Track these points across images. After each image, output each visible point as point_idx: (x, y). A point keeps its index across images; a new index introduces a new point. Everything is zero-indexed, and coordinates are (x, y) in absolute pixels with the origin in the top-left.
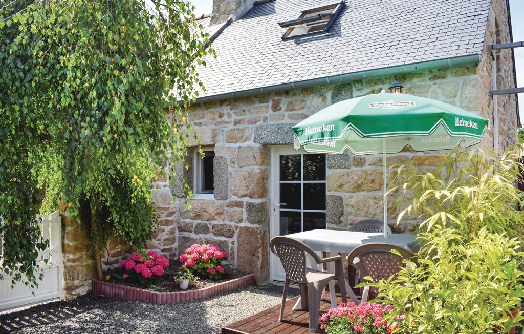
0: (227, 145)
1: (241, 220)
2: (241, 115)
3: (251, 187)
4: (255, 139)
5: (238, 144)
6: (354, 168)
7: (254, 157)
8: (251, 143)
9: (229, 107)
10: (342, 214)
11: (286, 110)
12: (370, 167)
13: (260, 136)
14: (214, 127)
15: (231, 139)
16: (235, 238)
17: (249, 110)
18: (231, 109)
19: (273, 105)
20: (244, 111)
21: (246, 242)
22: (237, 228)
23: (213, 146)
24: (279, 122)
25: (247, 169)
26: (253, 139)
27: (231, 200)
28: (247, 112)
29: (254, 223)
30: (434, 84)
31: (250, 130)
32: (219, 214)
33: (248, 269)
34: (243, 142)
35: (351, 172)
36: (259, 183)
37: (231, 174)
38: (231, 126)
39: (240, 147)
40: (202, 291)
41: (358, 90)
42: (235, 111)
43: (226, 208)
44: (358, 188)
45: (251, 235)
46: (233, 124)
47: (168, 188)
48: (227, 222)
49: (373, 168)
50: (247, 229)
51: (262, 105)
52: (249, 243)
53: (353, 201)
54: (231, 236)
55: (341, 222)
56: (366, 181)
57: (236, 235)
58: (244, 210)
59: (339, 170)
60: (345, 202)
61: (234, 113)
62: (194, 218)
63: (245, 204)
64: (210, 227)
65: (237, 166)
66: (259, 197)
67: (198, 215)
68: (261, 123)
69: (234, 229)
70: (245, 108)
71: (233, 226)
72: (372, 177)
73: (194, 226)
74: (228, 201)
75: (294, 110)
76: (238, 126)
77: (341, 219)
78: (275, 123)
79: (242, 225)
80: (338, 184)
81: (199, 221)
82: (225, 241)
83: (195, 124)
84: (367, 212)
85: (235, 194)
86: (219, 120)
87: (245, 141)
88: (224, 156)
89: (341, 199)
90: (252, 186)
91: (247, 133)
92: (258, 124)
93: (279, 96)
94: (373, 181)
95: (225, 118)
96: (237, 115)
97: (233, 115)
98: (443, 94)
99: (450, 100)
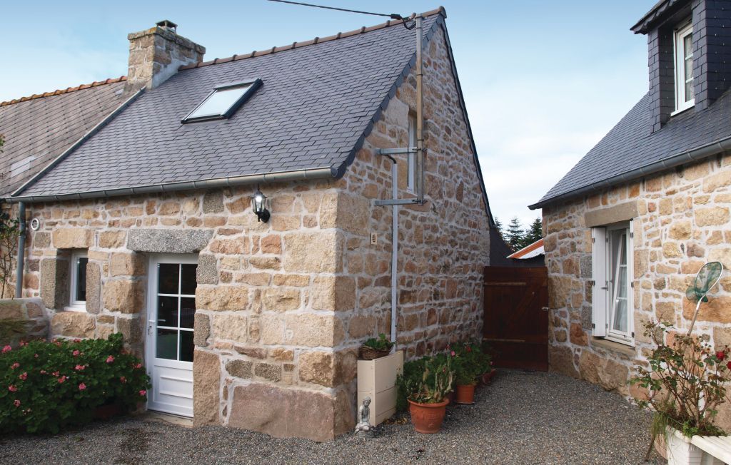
0: (101, 249)
2: (115, 216)
3: (122, 301)
4: (128, 245)
5: (112, 250)
6: (221, 284)
7: (127, 265)
8: (123, 249)
9: (104, 206)
10: (209, 336)
11: (159, 214)
12: (236, 284)
13: (133, 241)
14: (88, 227)
15: (105, 243)
17: (124, 211)
18: (106, 209)
19: (147, 207)
20: (119, 212)
23: (85, 250)
24: (152, 227)
25: (119, 279)
26: (126, 244)
27: (102, 314)
28: (121, 213)
30: (299, 196)
31: (124, 234)
32: (90, 330)
34: (117, 247)
35: (218, 289)
36: (131, 296)
37: (103, 283)
38: (106, 228)
39: (113, 253)
41: (228, 196)
42: (110, 210)
43: (97, 324)
44: (224, 306)
46: (107, 225)
47: (39, 297)
49: (239, 284)
51: (136, 206)
53: (219, 321)
55: (207, 345)
56: (232, 299)
58: (115, 326)
59: (207, 286)
60: (212, 321)
61: (109, 213)
62: (65, 334)
63: (116, 319)
65: (109, 275)
66: (131, 312)
67: (69, 330)
68: (134, 227)
70: (121, 208)
72: (238, 295)
74: (100, 315)
75: (167, 214)
76: (114, 229)
77: (208, 341)
78: (148, 227)
80: (205, 301)
83: (70, 222)
84: (232, 334)
85: (107, 307)
86: (94, 220)
87: (119, 246)
88: (98, 262)
89: (208, 318)
90: (124, 299)
91: (121, 236)
93: (153, 198)
94: (238, 299)
95: (100, 218)
96: (112, 216)
97: (108, 215)
98: (306, 207)
99: (312, 214)
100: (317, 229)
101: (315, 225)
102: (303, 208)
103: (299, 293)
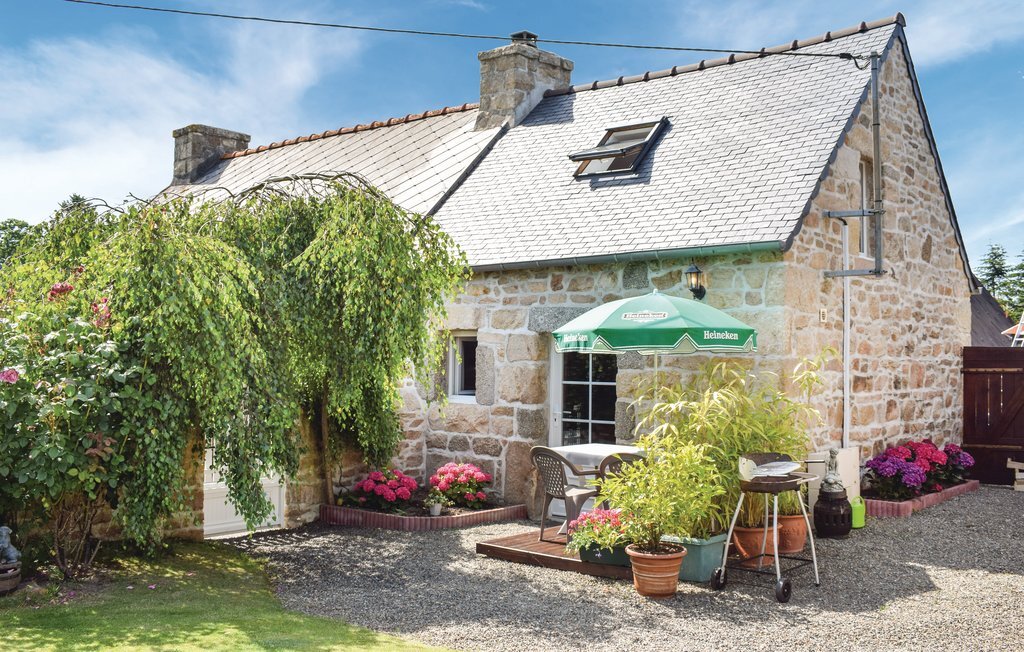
0: (494, 331)
1: (510, 433)
2: (512, 292)
3: (523, 389)
4: (530, 325)
5: (508, 331)
6: (647, 369)
7: (528, 349)
8: (524, 330)
9: (497, 280)
10: (634, 427)
11: (568, 290)
12: (667, 368)
13: (536, 321)
14: (477, 305)
15: (498, 323)
16: (502, 457)
17: (522, 287)
18: (499, 283)
19: (552, 282)
20: (516, 287)
21: (516, 461)
22: (505, 442)
23: (475, 331)
24: (559, 305)
25: (519, 364)
26: (527, 325)
27: (498, 406)
28: (519, 288)
29: (527, 437)
30: (739, 269)
31: (523, 313)
32: (482, 423)
33: (518, 498)
34: (515, 328)
35: (644, 374)
36: (535, 384)
37: (498, 370)
38: (500, 306)
39: (510, 335)
40: (458, 518)
41: (654, 270)
42: (504, 286)
43: (491, 416)
44: (652, 394)
45: (523, 453)
46: (501, 303)
47: (413, 387)
48: (493, 436)
49: (669, 369)
50: (518, 444)
51: (538, 280)
52: (520, 464)
53: (645, 410)
54: (497, 454)
55: (632, 436)
57: (503, 453)
58: (514, 419)
59: (630, 371)
60: (637, 412)
61: (504, 288)
62: (449, 429)
63: (515, 411)
64: (470, 441)
65: (506, 360)
66: (534, 403)
67: (454, 425)
68: (537, 304)
69: (502, 444)
70: (517, 282)
71: (500, 441)
72: (668, 381)
73: (449, 439)
74: (494, 406)
75: (578, 290)
76: (509, 307)
77: (632, 433)
78: (554, 305)
79: (512, 439)
80: (629, 388)
81: (455, 434)
82: (490, 461)
85: (504, 398)
86: (484, 296)
87: (517, 326)
88: (490, 346)
89: (633, 407)
90: (525, 387)
91: (520, 316)
92: (535, 305)
93: (560, 271)
95: (492, 295)
96: (507, 292)
97: (502, 292)
98: (748, 283)
99: (755, 290)
100: (762, 306)
101: (760, 302)
102: (744, 283)
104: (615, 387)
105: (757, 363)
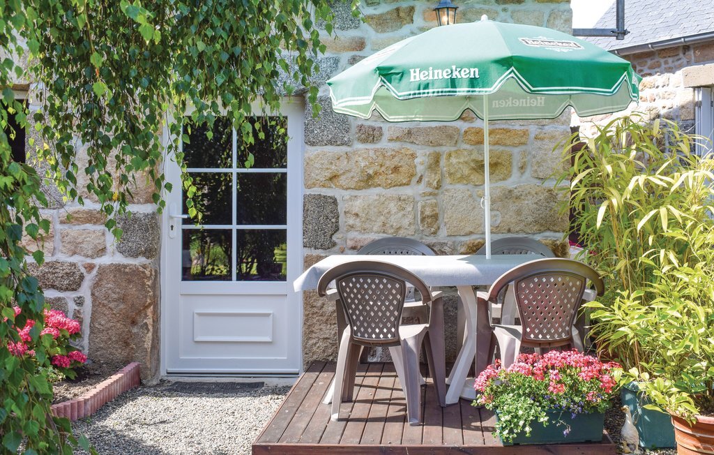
1: (102, 251)
6: (359, 146)
10: (337, 229)
12: (391, 145)
16: (85, 291)
21: (115, 296)
22: (90, 268)
27: (74, 209)
29: (135, 255)
30: (505, 10)
33: (119, 354)
35: (355, 153)
41: (370, 5)
43: (59, 227)
44: (368, 181)
45: (130, 281)
48: (64, 258)
49: (396, 145)
50: (118, 269)
52: (123, 299)
53: (357, 206)
54: (75, 285)
55: (334, 244)
56: (383, 169)
57: (87, 284)
58: (108, 229)
59: (329, 148)
60: (341, 208)
63: (111, 216)
66: (147, 201)
69: (83, 270)
71: (79, 264)
72: (395, 162)
74: (67, 210)
77: (334, 238)
79: (105, 260)
80: (328, 174)
82: (59, 299)
84: (384, 225)
85: (86, 195)
89: (335, 202)
94: (396, 169)
103: (511, 155)
104: (285, 174)
105: (532, 136)
